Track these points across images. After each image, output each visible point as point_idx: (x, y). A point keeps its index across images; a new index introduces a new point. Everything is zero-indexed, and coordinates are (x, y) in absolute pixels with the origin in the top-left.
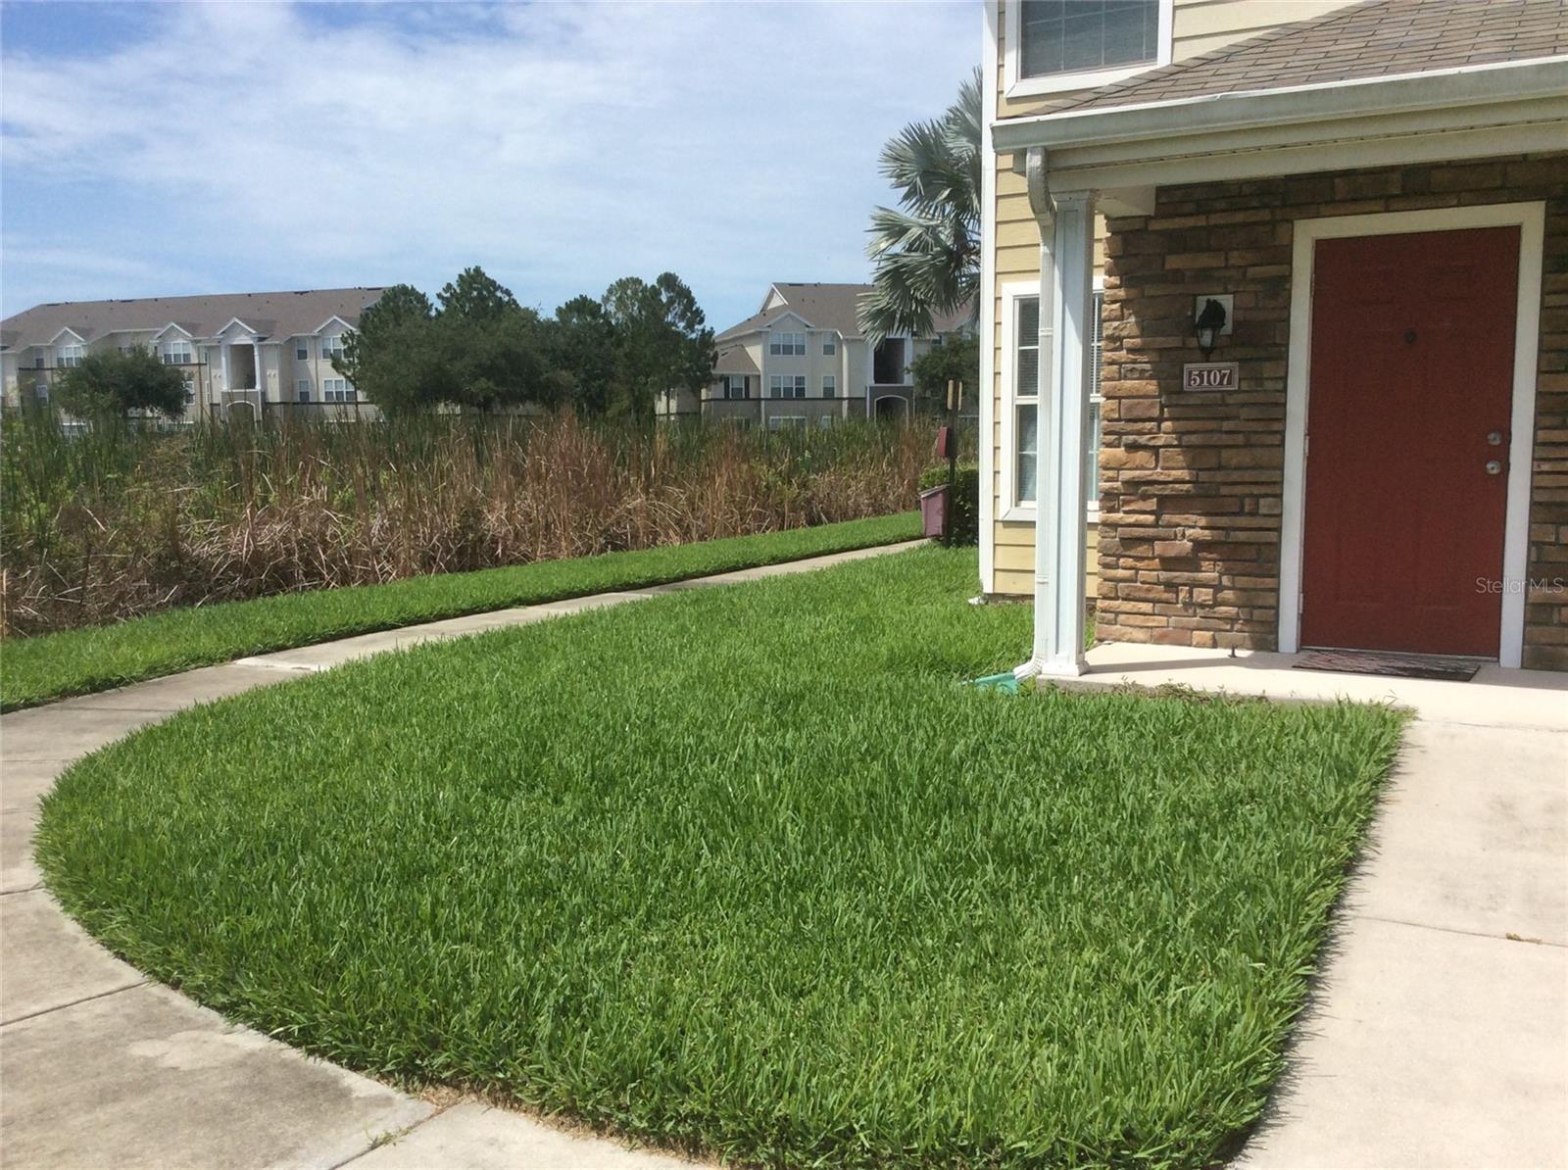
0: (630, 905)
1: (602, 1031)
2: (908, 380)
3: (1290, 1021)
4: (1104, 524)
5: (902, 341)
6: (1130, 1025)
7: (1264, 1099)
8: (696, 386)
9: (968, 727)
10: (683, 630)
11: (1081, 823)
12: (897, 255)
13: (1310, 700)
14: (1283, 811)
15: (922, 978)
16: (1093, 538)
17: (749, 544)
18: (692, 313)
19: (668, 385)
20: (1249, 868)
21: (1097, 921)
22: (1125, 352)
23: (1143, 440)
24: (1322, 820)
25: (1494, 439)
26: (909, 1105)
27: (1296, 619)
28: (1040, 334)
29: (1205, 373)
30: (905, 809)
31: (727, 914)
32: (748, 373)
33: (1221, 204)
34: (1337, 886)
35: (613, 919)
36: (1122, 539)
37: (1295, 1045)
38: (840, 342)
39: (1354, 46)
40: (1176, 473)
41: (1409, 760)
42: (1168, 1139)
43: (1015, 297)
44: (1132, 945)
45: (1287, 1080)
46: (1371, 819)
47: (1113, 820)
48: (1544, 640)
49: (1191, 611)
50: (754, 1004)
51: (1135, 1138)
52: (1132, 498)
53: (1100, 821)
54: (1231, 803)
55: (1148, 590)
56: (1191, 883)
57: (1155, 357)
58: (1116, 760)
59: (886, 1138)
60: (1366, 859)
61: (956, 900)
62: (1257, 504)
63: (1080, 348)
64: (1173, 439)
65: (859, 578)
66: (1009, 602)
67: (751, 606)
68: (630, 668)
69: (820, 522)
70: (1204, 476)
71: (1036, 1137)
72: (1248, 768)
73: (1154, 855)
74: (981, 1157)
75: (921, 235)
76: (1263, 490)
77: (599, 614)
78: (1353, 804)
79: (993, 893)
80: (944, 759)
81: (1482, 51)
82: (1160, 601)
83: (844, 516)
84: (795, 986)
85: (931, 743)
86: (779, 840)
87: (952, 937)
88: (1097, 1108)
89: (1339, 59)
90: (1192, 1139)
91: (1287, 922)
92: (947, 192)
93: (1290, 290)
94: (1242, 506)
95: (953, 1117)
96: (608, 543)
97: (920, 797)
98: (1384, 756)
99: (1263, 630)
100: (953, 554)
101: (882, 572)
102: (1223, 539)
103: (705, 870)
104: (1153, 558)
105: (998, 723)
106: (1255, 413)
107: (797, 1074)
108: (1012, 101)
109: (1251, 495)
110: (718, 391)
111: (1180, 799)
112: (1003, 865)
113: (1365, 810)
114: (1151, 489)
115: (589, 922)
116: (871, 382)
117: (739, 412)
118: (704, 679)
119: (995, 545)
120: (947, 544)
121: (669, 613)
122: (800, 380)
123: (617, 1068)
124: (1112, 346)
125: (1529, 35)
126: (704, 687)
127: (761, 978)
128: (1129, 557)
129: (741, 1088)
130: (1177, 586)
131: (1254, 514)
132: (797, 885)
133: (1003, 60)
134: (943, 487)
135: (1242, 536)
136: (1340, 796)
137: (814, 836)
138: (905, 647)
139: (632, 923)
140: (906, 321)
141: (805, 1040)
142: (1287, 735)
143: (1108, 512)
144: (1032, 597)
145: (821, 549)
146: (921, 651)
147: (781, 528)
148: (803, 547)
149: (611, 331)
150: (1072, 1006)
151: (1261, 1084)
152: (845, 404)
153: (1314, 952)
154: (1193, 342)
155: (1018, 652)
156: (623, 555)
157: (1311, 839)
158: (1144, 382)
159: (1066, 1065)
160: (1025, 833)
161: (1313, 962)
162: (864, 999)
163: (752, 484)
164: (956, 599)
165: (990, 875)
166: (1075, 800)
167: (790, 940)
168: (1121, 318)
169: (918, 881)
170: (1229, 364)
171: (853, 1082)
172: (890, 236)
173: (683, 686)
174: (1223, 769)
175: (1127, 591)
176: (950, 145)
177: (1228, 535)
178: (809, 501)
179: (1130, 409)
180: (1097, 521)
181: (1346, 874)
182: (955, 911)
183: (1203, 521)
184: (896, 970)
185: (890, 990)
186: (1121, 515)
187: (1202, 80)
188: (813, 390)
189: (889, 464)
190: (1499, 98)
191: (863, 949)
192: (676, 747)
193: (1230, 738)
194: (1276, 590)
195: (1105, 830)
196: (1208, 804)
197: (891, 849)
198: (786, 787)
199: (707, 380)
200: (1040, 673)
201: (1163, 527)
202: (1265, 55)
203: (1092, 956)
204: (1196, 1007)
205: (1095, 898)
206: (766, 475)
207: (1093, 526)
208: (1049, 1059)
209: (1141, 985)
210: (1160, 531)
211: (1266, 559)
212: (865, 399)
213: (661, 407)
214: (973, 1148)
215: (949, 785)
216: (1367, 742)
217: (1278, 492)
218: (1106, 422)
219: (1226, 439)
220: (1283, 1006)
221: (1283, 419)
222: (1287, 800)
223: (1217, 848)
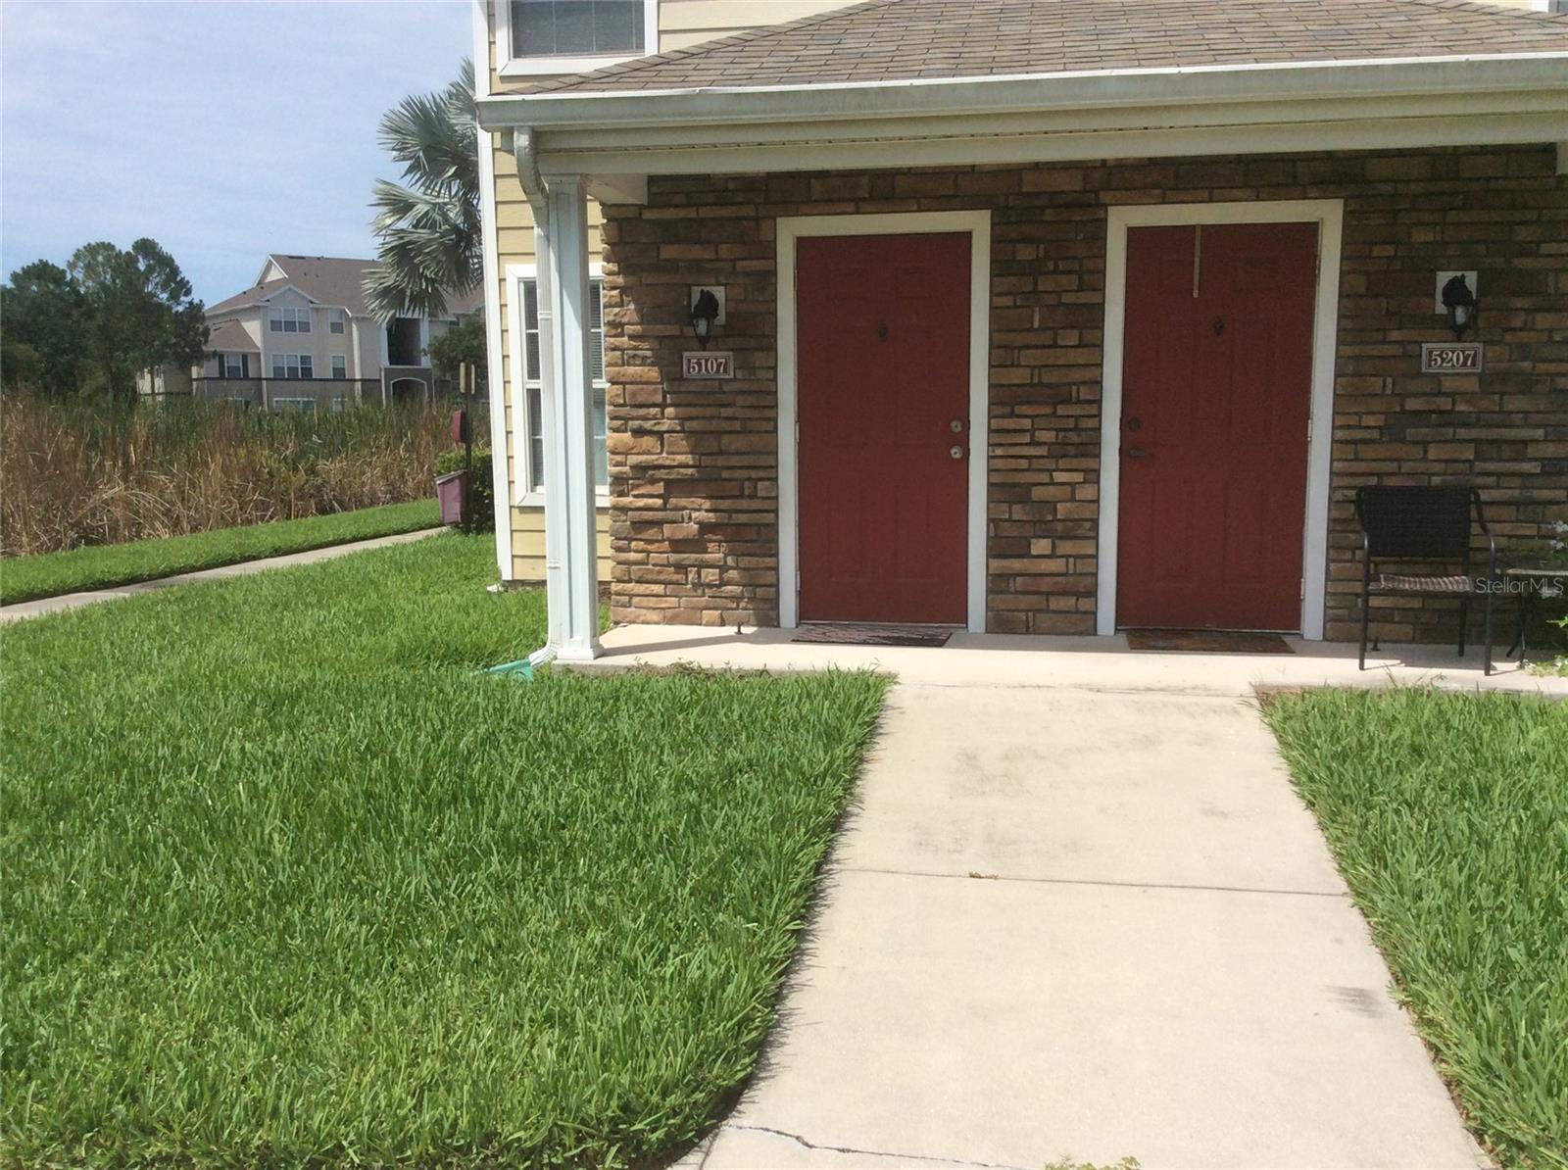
0: (87, 939)
1: (53, 1081)
2: (426, 362)
3: (780, 975)
4: (615, 508)
5: (415, 322)
6: (630, 1000)
7: (755, 1054)
8: (185, 362)
9: (477, 717)
10: (163, 630)
11: (588, 805)
12: (402, 230)
13: (805, 672)
14: (777, 778)
15: (420, 980)
16: (604, 522)
17: (247, 535)
18: (176, 283)
19: (153, 361)
20: (745, 833)
21: (601, 901)
22: (626, 339)
23: (648, 425)
24: (810, 782)
25: (957, 427)
26: (401, 1113)
27: (794, 594)
28: (539, 317)
29: (703, 361)
30: (406, 808)
31: (203, 939)
32: (246, 350)
33: (711, 198)
34: (825, 842)
35: (66, 956)
36: (633, 523)
37: (785, 998)
38: (350, 320)
39: (823, 52)
40: (680, 457)
41: (890, 722)
42: (664, 1106)
43: (520, 280)
44: (634, 920)
45: (778, 1033)
46: (857, 778)
47: (620, 799)
48: (1003, 607)
49: (700, 592)
50: (233, 1030)
51: (633, 1112)
52: (640, 482)
53: (607, 801)
54: (730, 772)
55: (659, 572)
56: (691, 854)
57: (655, 344)
58: (626, 740)
59: (377, 1150)
60: (852, 815)
61: (459, 896)
62: (755, 487)
63: (580, 333)
64: (676, 425)
65: (370, 568)
66: (528, 588)
67: (246, 602)
68: (98, 675)
69: (333, 510)
70: (706, 461)
71: (534, 1124)
72: (748, 738)
73: (657, 829)
74: (478, 1154)
75: (427, 212)
76: (761, 474)
77: (63, 617)
78: (839, 766)
79: (498, 885)
80: (451, 753)
81: (932, 67)
82: (671, 583)
83: (360, 504)
84: (280, 1005)
85: (436, 738)
86: (264, 853)
87: (454, 934)
88: (594, 1087)
89: (808, 63)
90: (688, 1103)
91: (778, 882)
92: (453, 169)
93: (776, 284)
94: (742, 489)
95: (447, 1118)
96: (81, 537)
97: (423, 793)
98: (867, 719)
99: (766, 606)
100: (472, 541)
101: (396, 563)
102: (726, 521)
103: (177, 893)
104: (663, 541)
105: (509, 711)
106: (750, 400)
107: (279, 1097)
108: (504, 79)
109: (749, 479)
110: (211, 368)
111: (684, 773)
112: (508, 857)
113: (853, 770)
114: (659, 474)
115: (36, 964)
116: (385, 362)
117: (235, 393)
118: (188, 685)
119: (512, 531)
120: (467, 531)
121: (148, 611)
122: (305, 359)
123: (70, 1120)
124: (614, 332)
125: (972, 55)
126: (186, 692)
127: (241, 1003)
128: (641, 540)
129: (216, 1121)
130: (685, 567)
131: (753, 496)
132: (282, 898)
133: (494, 36)
134: (460, 472)
135: (742, 518)
136: (828, 759)
137: (304, 843)
138: (417, 639)
139: (88, 959)
140: (417, 300)
141: (289, 1062)
142: (783, 705)
143: (619, 496)
144: (543, 583)
145: (331, 539)
146: (433, 642)
147: (288, 517)
148: (311, 538)
149: (80, 301)
150: (574, 988)
151: (753, 1039)
152: (358, 385)
153: (803, 907)
154: (689, 331)
155: (536, 639)
156: (95, 550)
157: (801, 802)
158: (646, 369)
159: (566, 1048)
160: (532, 820)
161: (802, 917)
162: (356, 1010)
163: (251, 471)
164: (473, 587)
165: (495, 867)
166: (583, 784)
167: (275, 957)
168: (621, 304)
169: (419, 880)
170: (726, 353)
171: (342, 1098)
172: (394, 212)
173: (161, 692)
174: (726, 741)
175: (639, 574)
176: (454, 121)
177: (730, 518)
178: (319, 489)
179: (634, 394)
180: (608, 505)
181: (833, 832)
182: (458, 907)
183: (707, 504)
184: (392, 975)
185: (386, 998)
186: (631, 499)
187: (682, 73)
188: (322, 369)
189: (407, 450)
190: (946, 111)
191: (355, 959)
192: (148, 760)
193: (732, 712)
194: (776, 569)
195: (611, 810)
196: (710, 777)
197: (389, 850)
198: (274, 795)
199: (199, 357)
200: (555, 658)
201: (671, 510)
202: (744, 54)
203: (596, 936)
204: (694, 973)
205: (601, 878)
206: (266, 459)
207: (603, 510)
208: (550, 1045)
209: (641, 958)
210: (669, 515)
211: (764, 539)
212: (380, 380)
213: (144, 384)
214: (469, 1146)
215: (454, 779)
216: (852, 709)
217: (774, 476)
218: (612, 408)
219: (725, 425)
220: (773, 961)
221: (775, 406)
222: (781, 766)
223: (716, 817)
